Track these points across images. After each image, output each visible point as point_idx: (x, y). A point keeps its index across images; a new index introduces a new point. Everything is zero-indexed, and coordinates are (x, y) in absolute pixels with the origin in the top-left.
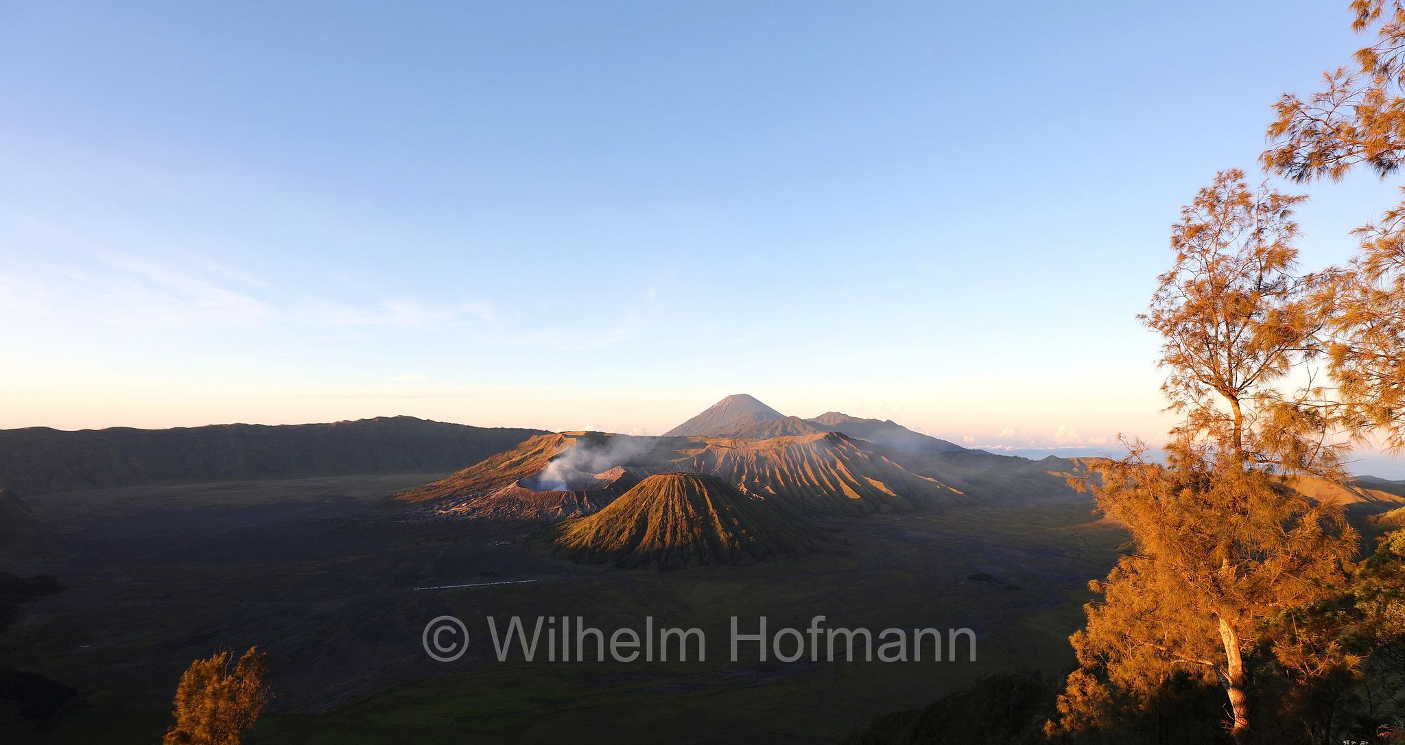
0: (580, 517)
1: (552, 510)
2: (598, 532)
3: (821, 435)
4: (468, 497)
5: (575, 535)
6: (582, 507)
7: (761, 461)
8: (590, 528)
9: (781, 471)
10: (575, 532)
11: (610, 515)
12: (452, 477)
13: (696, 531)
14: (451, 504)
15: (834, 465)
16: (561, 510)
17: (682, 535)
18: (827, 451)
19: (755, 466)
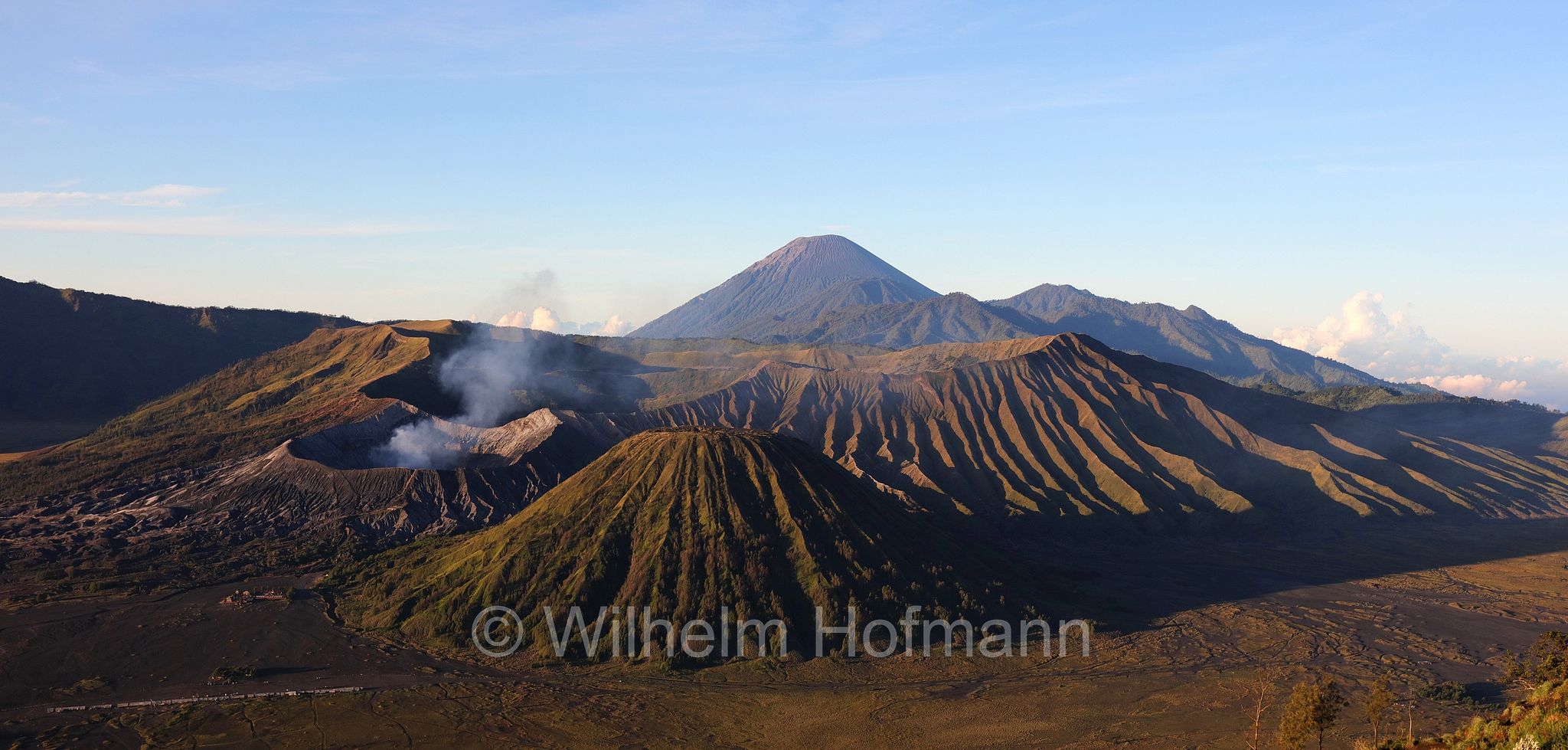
0: (452, 535)
1: (380, 515)
2: (507, 570)
3: (1037, 343)
4: (158, 481)
5: (448, 578)
6: (456, 511)
7: (893, 405)
8: (487, 561)
9: (945, 428)
10: (449, 568)
11: (537, 527)
12: (102, 431)
13: (750, 571)
14: (117, 499)
15: (1072, 416)
16: (404, 515)
17: (717, 581)
18: (1057, 380)
19: (879, 416)
